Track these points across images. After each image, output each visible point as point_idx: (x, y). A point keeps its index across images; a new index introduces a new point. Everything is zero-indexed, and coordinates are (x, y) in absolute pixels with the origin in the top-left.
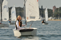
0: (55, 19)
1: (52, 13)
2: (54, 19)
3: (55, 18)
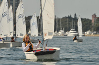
0: (96, 34)
1: (90, 25)
2: (94, 34)
3: (95, 32)
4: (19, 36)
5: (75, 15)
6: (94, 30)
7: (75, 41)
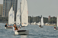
1: (48, 20)
4: (17, 24)
5: (41, 16)
6: (49, 23)
7: (40, 27)
